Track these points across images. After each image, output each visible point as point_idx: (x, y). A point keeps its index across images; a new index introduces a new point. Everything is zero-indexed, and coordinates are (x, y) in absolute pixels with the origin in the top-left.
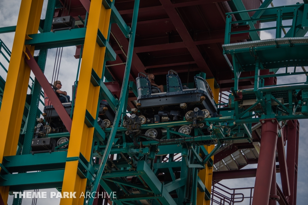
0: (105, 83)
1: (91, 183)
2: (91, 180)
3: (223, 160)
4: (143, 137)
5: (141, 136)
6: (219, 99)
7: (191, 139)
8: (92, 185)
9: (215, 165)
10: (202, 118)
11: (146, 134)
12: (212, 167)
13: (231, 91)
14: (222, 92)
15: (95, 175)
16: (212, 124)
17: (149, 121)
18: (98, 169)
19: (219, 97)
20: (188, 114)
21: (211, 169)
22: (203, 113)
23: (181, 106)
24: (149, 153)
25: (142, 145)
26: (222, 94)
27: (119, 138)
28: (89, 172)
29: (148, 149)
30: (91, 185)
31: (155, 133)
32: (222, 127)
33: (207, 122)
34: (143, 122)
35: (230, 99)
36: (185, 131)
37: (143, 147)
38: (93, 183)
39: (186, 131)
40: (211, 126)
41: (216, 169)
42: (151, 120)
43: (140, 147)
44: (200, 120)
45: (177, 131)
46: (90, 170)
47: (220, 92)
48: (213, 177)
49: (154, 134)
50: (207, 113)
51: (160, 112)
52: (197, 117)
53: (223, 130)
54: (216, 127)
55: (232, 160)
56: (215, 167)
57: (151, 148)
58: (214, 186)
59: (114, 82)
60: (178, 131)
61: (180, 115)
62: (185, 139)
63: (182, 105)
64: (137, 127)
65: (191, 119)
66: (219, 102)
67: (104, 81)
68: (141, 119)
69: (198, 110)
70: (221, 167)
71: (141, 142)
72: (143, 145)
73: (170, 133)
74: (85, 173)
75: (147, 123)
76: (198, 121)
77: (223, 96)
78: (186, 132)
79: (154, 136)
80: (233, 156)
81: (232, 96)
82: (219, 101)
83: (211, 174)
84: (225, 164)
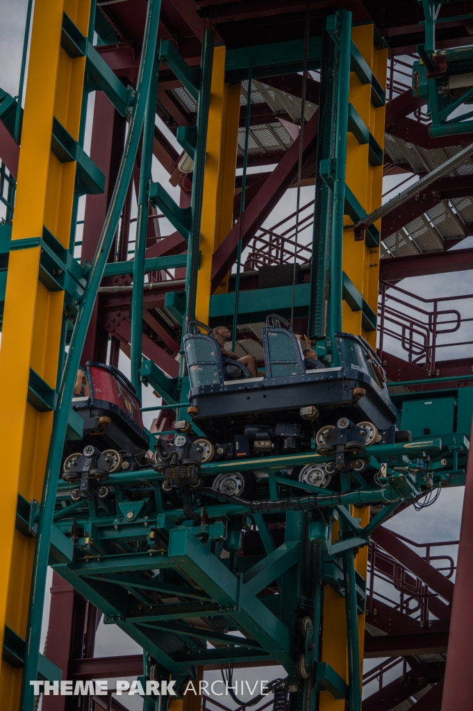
0: (98, 49)
1: (76, 302)
2: (75, 293)
3: (403, 228)
4: (208, 495)
5: (204, 493)
6: (388, 76)
7: (331, 499)
8: (78, 307)
9: (385, 243)
10: (358, 448)
11: (214, 488)
12: (377, 248)
13: (417, 54)
14: (395, 57)
15: (83, 282)
16: (386, 465)
17: (221, 451)
18: (90, 266)
19: (388, 71)
20: (322, 434)
21: (376, 252)
22: (362, 432)
23: (304, 414)
24: (224, 536)
25: (206, 515)
26: (395, 63)
27: (147, 500)
28: (70, 273)
29: (223, 527)
30: (74, 307)
31: (239, 482)
32: (412, 472)
33: (372, 457)
34: (206, 456)
35: (416, 75)
36: (315, 475)
37: (211, 521)
38: (80, 303)
39: (320, 475)
40: (382, 468)
41: (389, 252)
42: (228, 448)
43: (200, 522)
44: (355, 452)
45: (295, 477)
46: (70, 270)
47: (389, 58)
48: (380, 272)
49: (237, 484)
50: (371, 433)
51: (249, 429)
52: (345, 445)
53: (414, 478)
54: (396, 470)
55: (426, 229)
56: (386, 248)
57: (229, 521)
58: (384, 295)
59: (120, 46)
60: (297, 480)
61: (301, 434)
62: (316, 500)
63: (306, 411)
64: (190, 473)
65: (330, 450)
66: (388, 82)
67: (95, 43)
68: (201, 447)
69: (348, 423)
70: (400, 246)
71: (202, 509)
72: (209, 516)
73: (278, 484)
74: (59, 277)
75: (216, 458)
76: (349, 456)
77: (397, 67)
78: (318, 479)
79: (237, 491)
80: (429, 217)
81: (422, 65)
82: (388, 79)
83: (376, 265)
84: (411, 239)
